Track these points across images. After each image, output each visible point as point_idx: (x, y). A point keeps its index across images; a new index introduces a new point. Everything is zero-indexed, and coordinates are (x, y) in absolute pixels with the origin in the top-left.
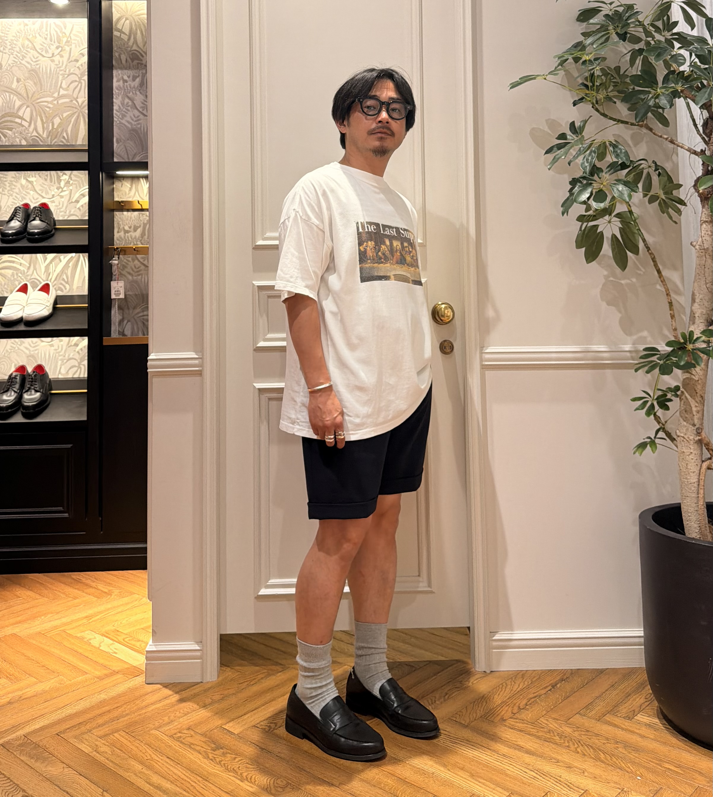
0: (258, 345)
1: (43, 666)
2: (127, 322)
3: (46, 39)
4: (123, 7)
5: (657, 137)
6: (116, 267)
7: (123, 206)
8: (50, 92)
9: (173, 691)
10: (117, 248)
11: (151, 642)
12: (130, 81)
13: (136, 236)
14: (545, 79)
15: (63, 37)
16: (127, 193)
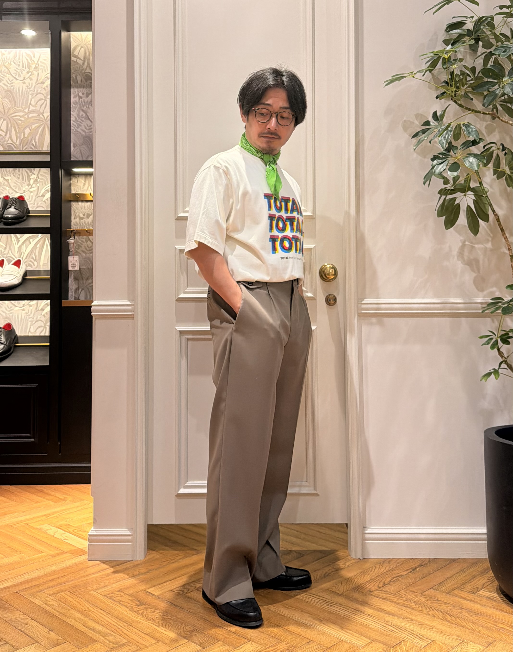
0: (179, 297)
1: (10, 547)
2: (82, 291)
3: (19, 65)
4: (79, 38)
5: (504, 123)
6: (72, 245)
7: (79, 198)
8: (22, 108)
9: (109, 566)
10: (73, 230)
11: (93, 529)
12: (84, 97)
13: (88, 222)
14: (413, 77)
15: (33, 64)
16: (82, 187)
